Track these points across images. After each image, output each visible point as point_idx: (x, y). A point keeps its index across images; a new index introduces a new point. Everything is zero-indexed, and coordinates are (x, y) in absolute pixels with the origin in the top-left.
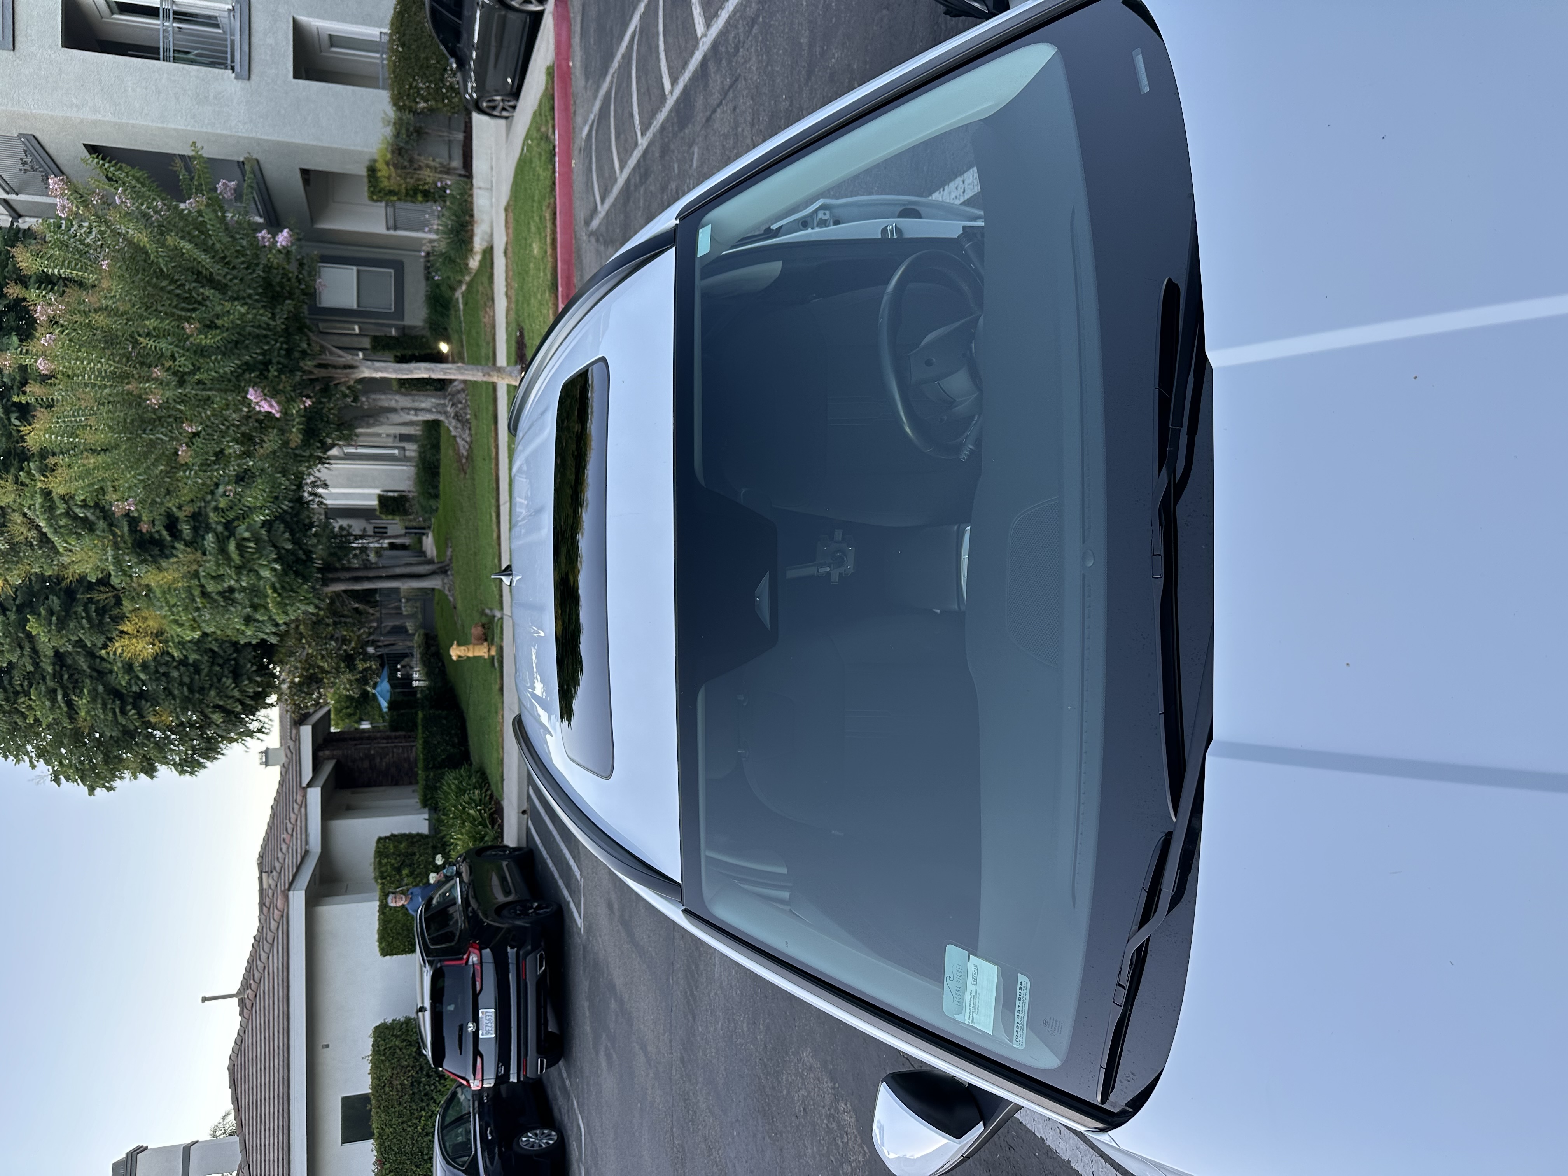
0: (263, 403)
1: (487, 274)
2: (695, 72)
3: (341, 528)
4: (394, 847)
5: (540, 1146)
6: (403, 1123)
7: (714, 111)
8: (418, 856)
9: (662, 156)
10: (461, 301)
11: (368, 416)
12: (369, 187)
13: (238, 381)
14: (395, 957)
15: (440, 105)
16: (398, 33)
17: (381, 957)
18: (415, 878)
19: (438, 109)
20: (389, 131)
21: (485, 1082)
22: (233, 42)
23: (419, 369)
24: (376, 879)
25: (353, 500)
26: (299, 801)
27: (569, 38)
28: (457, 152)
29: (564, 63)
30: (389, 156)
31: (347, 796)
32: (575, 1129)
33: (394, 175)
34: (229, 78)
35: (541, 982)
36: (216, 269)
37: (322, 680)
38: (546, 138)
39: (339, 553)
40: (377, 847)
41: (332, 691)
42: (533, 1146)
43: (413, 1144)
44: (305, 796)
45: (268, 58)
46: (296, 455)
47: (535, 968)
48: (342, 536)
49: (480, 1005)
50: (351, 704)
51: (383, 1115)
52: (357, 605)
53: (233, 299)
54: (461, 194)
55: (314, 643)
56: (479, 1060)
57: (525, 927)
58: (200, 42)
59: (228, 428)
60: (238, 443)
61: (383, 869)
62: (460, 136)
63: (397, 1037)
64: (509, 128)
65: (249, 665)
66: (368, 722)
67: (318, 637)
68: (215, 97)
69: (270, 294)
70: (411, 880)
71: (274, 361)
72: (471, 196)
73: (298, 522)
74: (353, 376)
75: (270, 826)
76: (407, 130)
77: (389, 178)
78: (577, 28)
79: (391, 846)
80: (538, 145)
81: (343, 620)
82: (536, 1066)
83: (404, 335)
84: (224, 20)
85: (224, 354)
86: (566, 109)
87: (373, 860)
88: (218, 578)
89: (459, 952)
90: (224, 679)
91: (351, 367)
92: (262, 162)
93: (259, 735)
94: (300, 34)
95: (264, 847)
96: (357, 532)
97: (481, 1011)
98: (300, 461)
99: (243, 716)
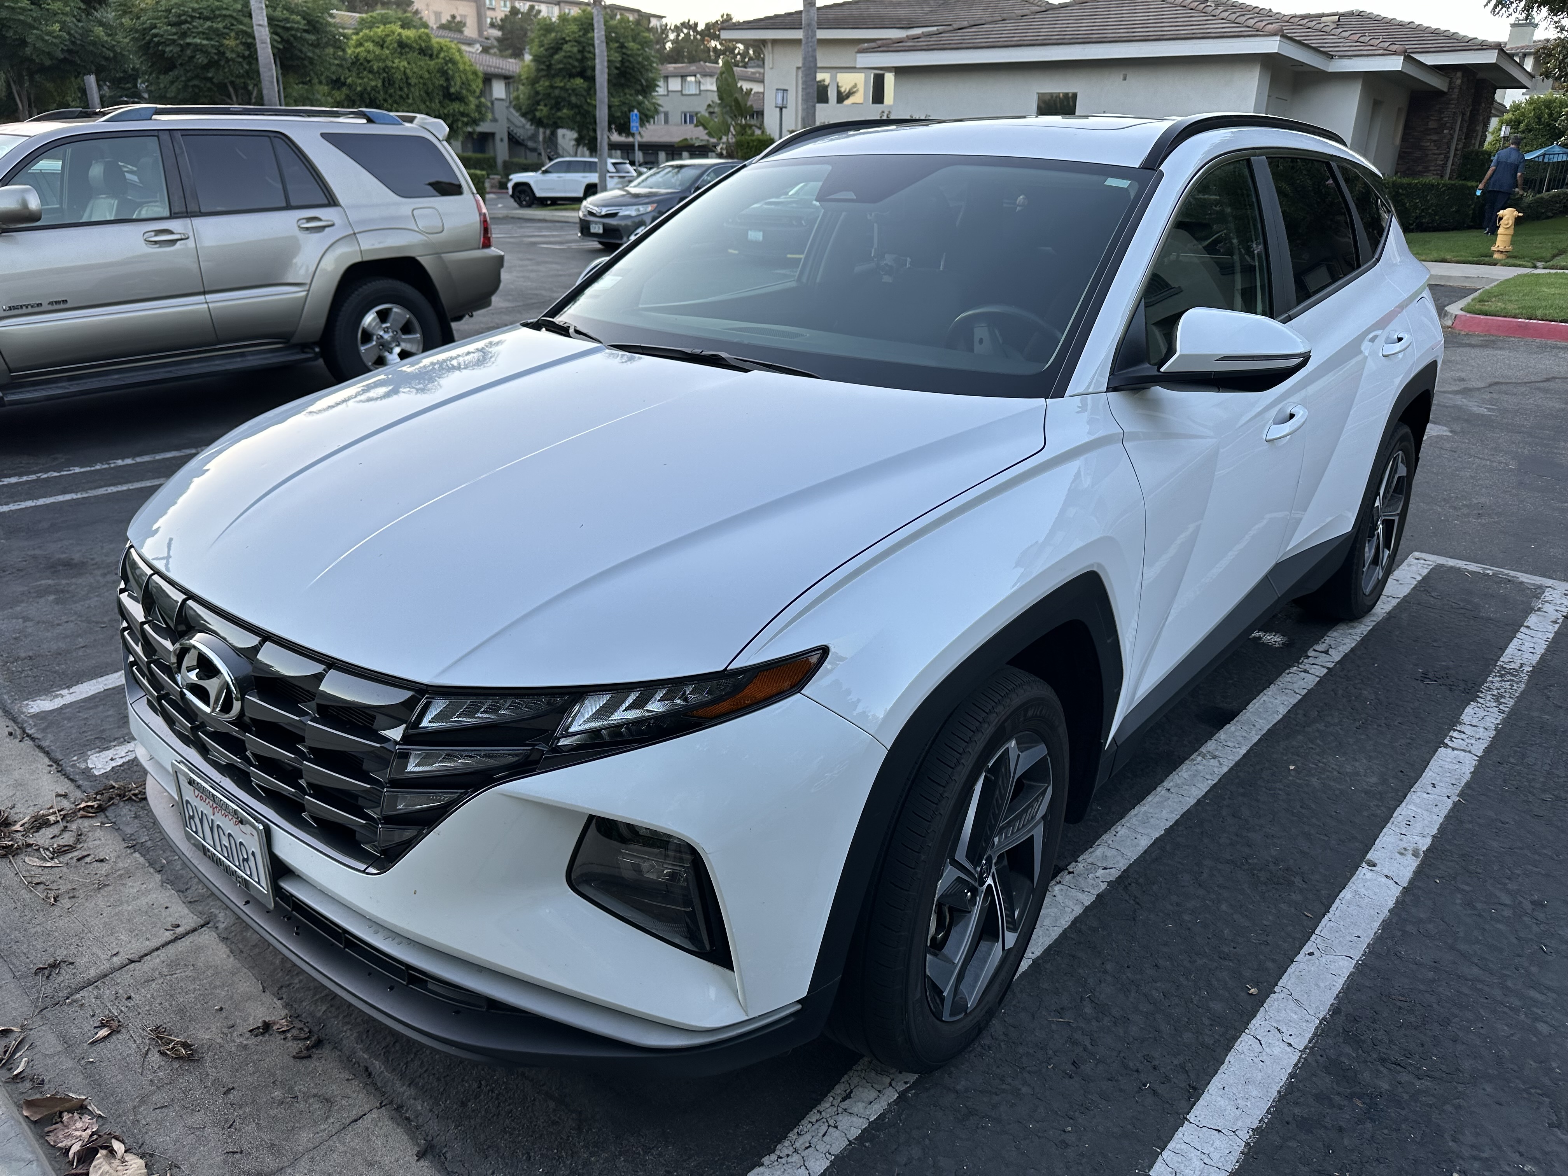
26: (1397, 48)
44: (1395, 53)
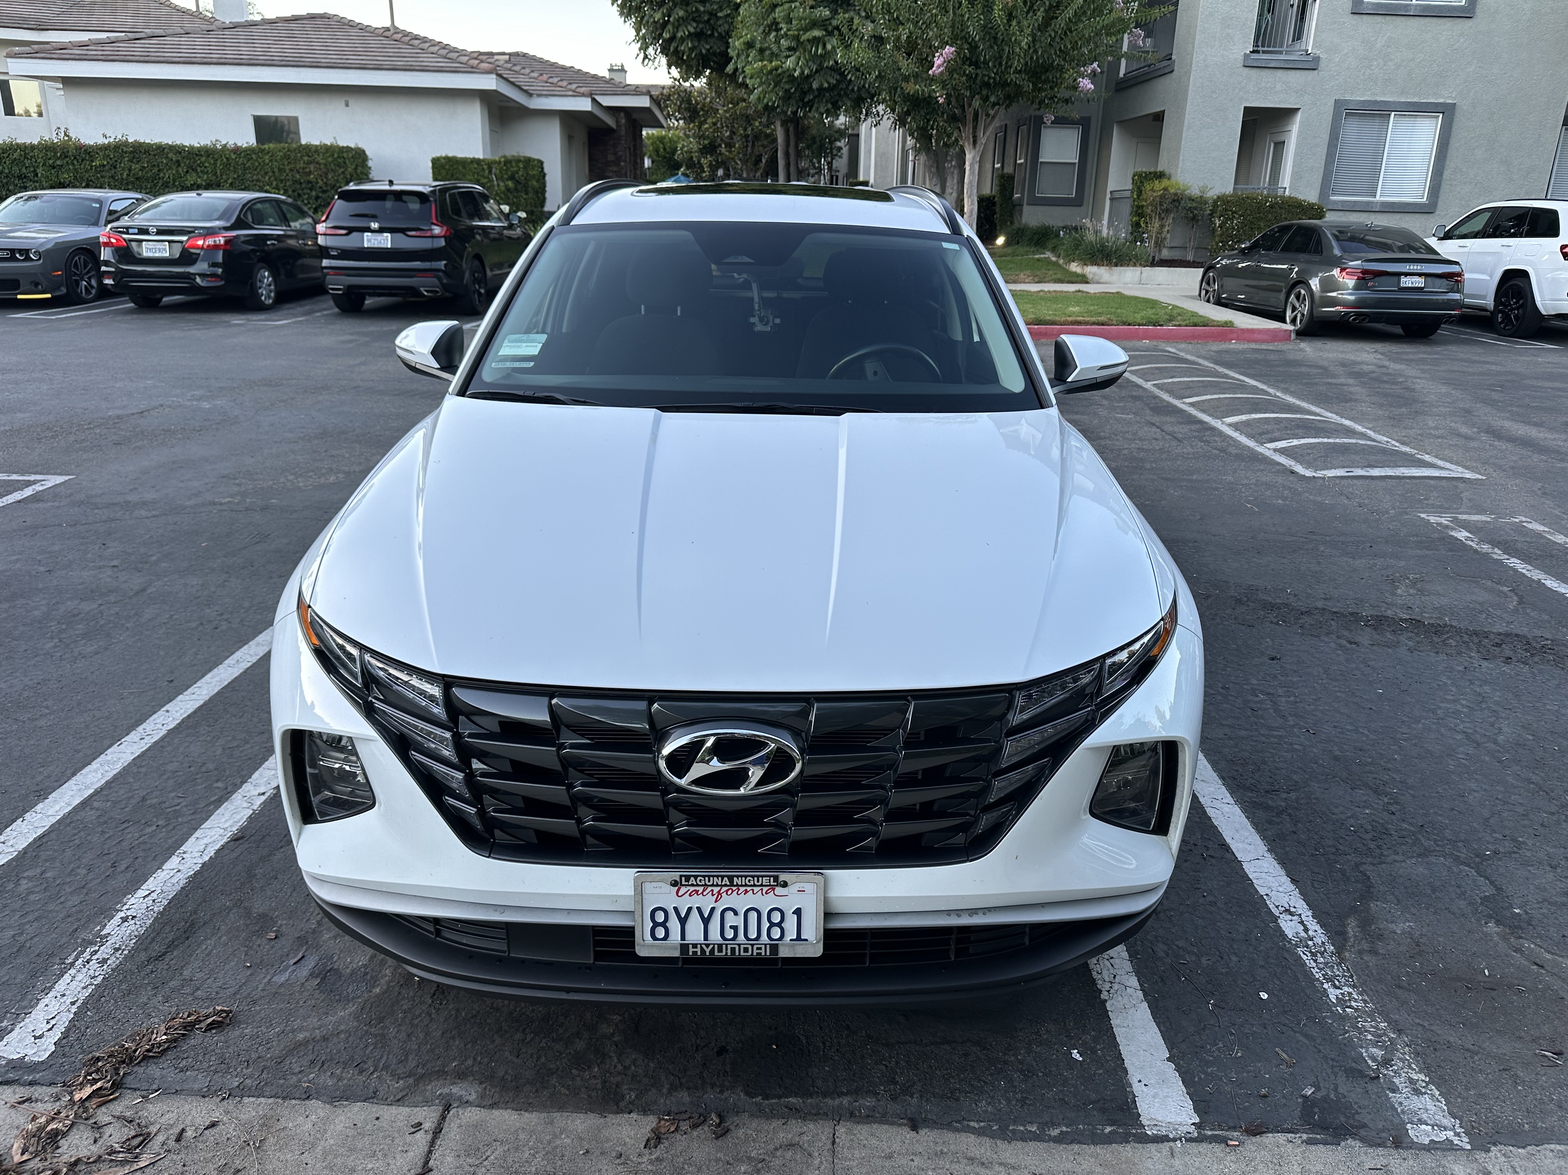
0: (942, 59)
1: (1063, 278)
2: (1195, 417)
3: (840, 149)
4: (534, 175)
5: (260, 288)
6: (273, 172)
7: (1158, 427)
8: (525, 196)
9: (1132, 396)
10: (1042, 256)
11: (937, 167)
12: (1145, 173)
13: (962, 38)
14: (431, 171)
15: (1217, 239)
16: (1282, 202)
17: (430, 158)
18: (504, 193)
19: (1214, 237)
20: (1195, 192)
21: (323, 237)
22: (1281, 53)
23: (972, 204)
24: (505, 157)
25: (865, 159)
26: (579, 90)
27: (1256, 341)
28: (1176, 255)
29: (1235, 336)
30: (1172, 191)
31: (582, 137)
32: (276, 318)
33: (1155, 194)
34: (1246, 48)
35: (413, 291)
36: (1060, 23)
37: (693, 122)
38: (1171, 319)
39: (815, 146)
40: (534, 160)
41: (681, 135)
42: (260, 281)
43: (253, 181)
44: (583, 95)
45: (1263, 84)
46: (896, 89)
47: (426, 286)
48: (831, 149)
49: (394, 235)
50: (668, 153)
51: (281, 154)
52: (764, 161)
53: (1033, 35)
54: (1136, 255)
55: (728, 115)
56: (344, 232)
57: (462, 280)
58: (1278, 23)
59: (921, 29)
60: (908, 37)
61: (514, 164)
62: (1190, 258)
63: (356, 169)
64: (1192, 297)
65: (708, 47)
66: (650, 165)
67: (733, 119)
68: (1228, 35)
69: (1038, 70)
70: (503, 189)
71: (979, 71)
72: (1135, 265)
73: (839, 95)
74: (966, 144)
75: (554, 65)
76: (1196, 208)
77: (1152, 190)
78: (1264, 347)
79: (534, 172)
80: (1166, 314)
81: (750, 144)
82: (337, 284)
83: (1014, 206)
84: (1297, 46)
85: (985, 27)
86: (1194, 337)
87: (522, 154)
88: (789, 21)
89: (443, 219)
90: (695, 25)
91: (975, 143)
92: (1171, 75)
93: (642, 55)
94: (1284, 115)
95: (533, 58)
96: (835, 164)
97: (389, 235)
98: (890, 93)
99: (660, 42)
